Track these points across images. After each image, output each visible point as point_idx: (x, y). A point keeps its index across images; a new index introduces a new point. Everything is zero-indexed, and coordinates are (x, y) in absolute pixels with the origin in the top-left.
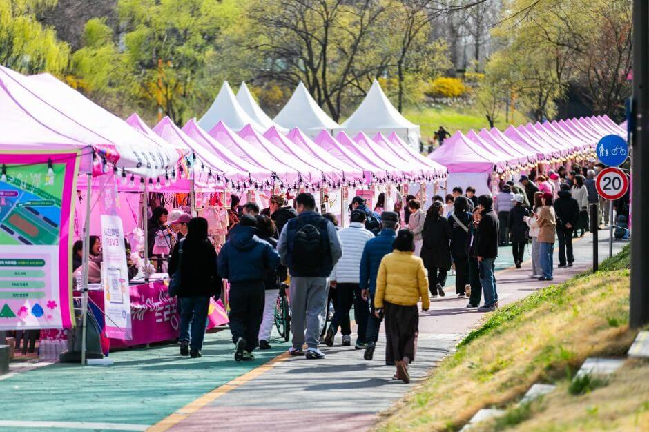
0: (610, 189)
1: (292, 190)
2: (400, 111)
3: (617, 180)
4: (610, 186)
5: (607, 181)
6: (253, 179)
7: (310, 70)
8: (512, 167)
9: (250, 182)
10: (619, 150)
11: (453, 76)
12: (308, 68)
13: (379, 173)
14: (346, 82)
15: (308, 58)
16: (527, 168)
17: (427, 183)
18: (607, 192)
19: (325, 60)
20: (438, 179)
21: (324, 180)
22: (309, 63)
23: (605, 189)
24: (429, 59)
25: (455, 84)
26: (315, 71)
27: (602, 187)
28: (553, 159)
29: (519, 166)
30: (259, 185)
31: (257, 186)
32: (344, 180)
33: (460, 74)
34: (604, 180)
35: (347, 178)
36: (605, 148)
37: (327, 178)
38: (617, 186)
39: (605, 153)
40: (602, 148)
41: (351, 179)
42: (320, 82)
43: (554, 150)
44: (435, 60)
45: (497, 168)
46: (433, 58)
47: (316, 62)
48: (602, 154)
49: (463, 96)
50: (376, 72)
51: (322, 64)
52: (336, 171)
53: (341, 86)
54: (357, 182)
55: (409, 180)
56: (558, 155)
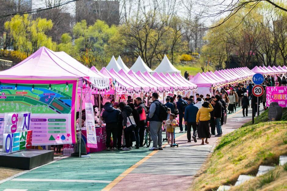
0: (257, 93)
1: (147, 93)
2: (172, 64)
3: (260, 90)
4: (258, 91)
5: (256, 90)
6: (135, 90)
7: (141, 52)
8: (218, 85)
9: (134, 91)
10: (260, 79)
11: (188, 54)
12: (140, 51)
13: (175, 87)
14: (153, 56)
15: (140, 47)
16: (222, 85)
17: (191, 91)
18: (256, 94)
19: (146, 48)
20: (194, 90)
21: (158, 90)
22: (141, 49)
23: (256, 92)
24: (181, 48)
25: (189, 57)
26: (142, 52)
27: (255, 92)
28: (231, 82)
29: (220, 85)
30: (137, 92)
31: (136, 92)
32: (164, 90)
33: (190, 53)
34: (255, 89)
35: (165, 89)
36: (256, 78)
37: (159, 89)
38: (260, 91)
39: (255, 80)
40: (254, 78)
41: (166, 89)
42: (144, 56)
43: (231, 79)
44: (184, 48)
45: (213, 85)
46: (183, 47)
47: (143, 49)
48: (254, 80)
49: (191, 61)
50: (163, 52)
51: (145, 49)
52: (161, 87)
53: (152, 57)
54: (168, 90)
55: (185, 90)
56: (232, 81)
